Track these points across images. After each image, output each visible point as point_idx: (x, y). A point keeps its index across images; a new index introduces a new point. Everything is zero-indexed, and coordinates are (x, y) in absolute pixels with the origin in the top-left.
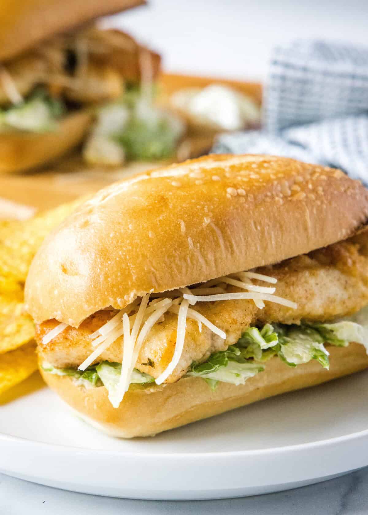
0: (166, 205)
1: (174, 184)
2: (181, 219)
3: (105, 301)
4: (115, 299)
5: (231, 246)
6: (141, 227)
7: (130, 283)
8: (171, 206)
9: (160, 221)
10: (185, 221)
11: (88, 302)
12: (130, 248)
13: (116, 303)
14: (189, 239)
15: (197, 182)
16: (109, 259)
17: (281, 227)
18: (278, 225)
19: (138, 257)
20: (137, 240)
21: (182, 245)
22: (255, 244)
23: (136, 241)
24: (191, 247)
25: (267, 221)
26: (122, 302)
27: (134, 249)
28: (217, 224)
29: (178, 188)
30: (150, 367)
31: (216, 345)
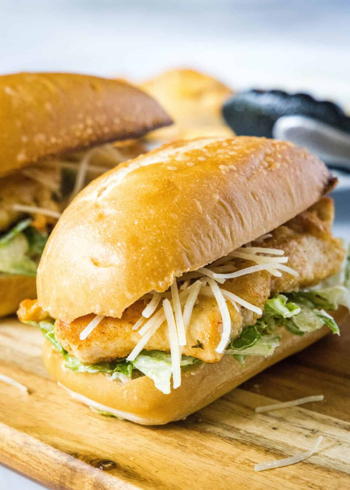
0: (176, 188)
1: (169, 168)
2: (195, 198)
3: (147, 286)
4: (157, 283)
5: (241, 218)
6: (161, 211)
7: (167, 265)
8: (180, 188)
9: (177, 203)
10: (198, 200)
11: (130, 290)
12: (159, 232)
13: (158, 287)
14: (207, 216)
15: (189, 164)
16: (141, 245)
17: (273, 196)
18: (270, 194)
19: (168, 238)
20: (163, 223)
21: (202, 221)
22: (258, 214)
23: (162, 225)
24: (210, 223)
25: (261, 190)
26: (163, 285)
27: (163, 232)
28: (225, 199)
29: (176, 172)
30: (200, 349)
31: (247, 320)
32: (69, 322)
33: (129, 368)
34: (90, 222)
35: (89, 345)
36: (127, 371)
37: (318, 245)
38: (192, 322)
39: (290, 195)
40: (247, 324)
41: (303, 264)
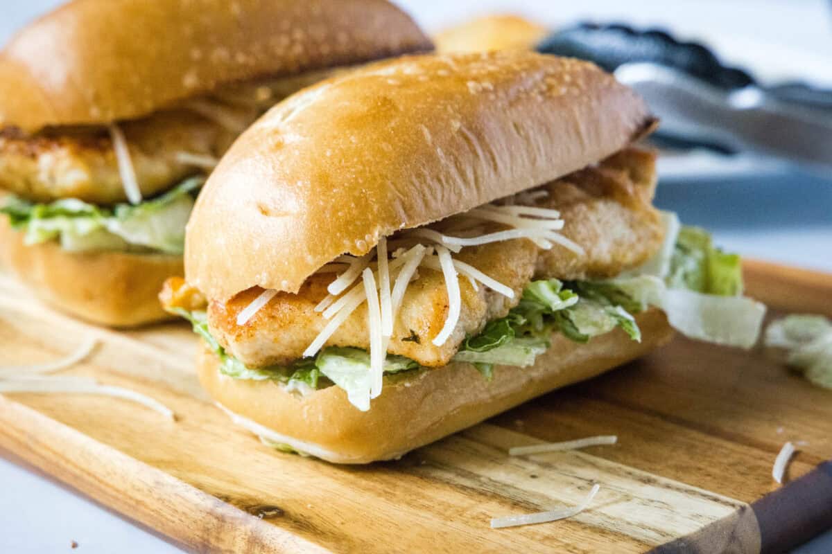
0: (395, 108)
1: (390, 82)
2: (422, 123)
3: (338, 246)
4: (353, 241)
5: (493, 159)
6: (368, 138)
7: (370, 217)
8: (401, 108)
9: (393, 129)
10: (427, 126)
11: (313, 251)
12: (361, 167)
13: (354, 247)
14: (439, 150)
15: (421, 79)
16: (333, 186)
17: (548, 131)
18: (544, 131)
19: (374, 178)
20: (368, 156)
21: (431, 158)
22: (522, 156)
23: (367, 158)
24: (443, 161)
25: (529, 123)
26: (362, 245)
27: (367, 169)
28: (470, 129)
29: (400, 87)
30: (415, 343)
31: (492, 309)
32: (225, 300)
33: (313, 374)
34: (262, 153)
35: (252, 336)
36: (309, 378)
37: (622, 215)
38: (404, 304)
39: (578, 133)
40: (494, 314)
41: (595, 238)
